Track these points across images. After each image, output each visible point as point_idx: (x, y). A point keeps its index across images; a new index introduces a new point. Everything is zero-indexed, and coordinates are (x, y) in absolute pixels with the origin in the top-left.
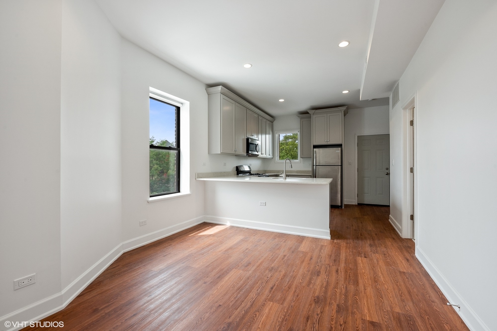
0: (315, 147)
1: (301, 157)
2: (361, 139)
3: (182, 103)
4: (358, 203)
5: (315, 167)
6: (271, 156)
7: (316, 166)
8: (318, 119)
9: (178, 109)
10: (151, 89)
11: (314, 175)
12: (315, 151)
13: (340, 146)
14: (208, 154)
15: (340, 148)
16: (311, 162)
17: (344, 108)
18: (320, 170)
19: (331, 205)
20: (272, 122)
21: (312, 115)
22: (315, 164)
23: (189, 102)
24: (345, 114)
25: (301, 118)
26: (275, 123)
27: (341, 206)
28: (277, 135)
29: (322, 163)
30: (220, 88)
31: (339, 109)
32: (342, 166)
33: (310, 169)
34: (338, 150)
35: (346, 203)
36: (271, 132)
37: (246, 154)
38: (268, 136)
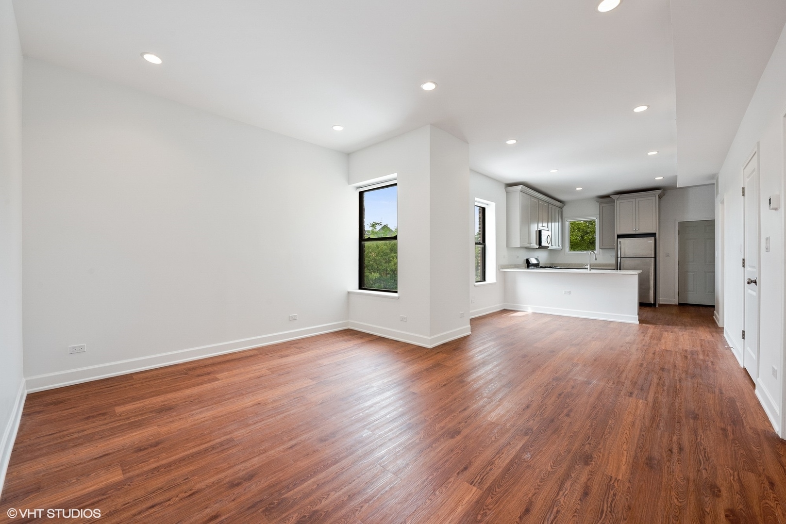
0: (619, 236)
1: (600, 248)
2: (684, 227)
3: (487, 204)
4: (679, 304)
5: (619, 259)
6: (560, 247)
7: (621, 258)
8: (623, 206)
9: (484, 209)
10: (476, 199)
11: (618, 267)
12: (620, 242)
13: (653, 235)
14: (507, 247)
15: (653, 238)
16: (614, 254)
17: (659, 192)
18: (626, 262)
19: (640, 303)
20: (561, 208)
21: (616, 201)
22: (619, 256)
23: (495, 203)
24: (660, 197)
25: (601, 203)
26: (565, 209)
27: (655, 304)
28: (567, 222)
29: (629, 254)
30: (520, 187)
31: (651, 193)
32: (655, 258)
33: (613, 262)
34: (651, 241)
35: (661, 303)
36: (560, 220)
37: (538, 246)
38: (557, 224)
